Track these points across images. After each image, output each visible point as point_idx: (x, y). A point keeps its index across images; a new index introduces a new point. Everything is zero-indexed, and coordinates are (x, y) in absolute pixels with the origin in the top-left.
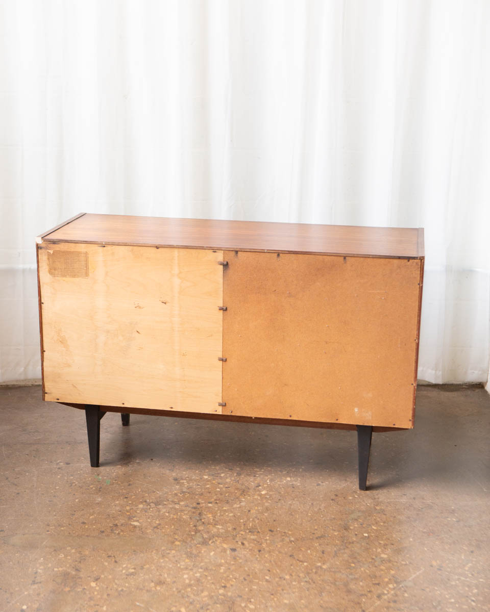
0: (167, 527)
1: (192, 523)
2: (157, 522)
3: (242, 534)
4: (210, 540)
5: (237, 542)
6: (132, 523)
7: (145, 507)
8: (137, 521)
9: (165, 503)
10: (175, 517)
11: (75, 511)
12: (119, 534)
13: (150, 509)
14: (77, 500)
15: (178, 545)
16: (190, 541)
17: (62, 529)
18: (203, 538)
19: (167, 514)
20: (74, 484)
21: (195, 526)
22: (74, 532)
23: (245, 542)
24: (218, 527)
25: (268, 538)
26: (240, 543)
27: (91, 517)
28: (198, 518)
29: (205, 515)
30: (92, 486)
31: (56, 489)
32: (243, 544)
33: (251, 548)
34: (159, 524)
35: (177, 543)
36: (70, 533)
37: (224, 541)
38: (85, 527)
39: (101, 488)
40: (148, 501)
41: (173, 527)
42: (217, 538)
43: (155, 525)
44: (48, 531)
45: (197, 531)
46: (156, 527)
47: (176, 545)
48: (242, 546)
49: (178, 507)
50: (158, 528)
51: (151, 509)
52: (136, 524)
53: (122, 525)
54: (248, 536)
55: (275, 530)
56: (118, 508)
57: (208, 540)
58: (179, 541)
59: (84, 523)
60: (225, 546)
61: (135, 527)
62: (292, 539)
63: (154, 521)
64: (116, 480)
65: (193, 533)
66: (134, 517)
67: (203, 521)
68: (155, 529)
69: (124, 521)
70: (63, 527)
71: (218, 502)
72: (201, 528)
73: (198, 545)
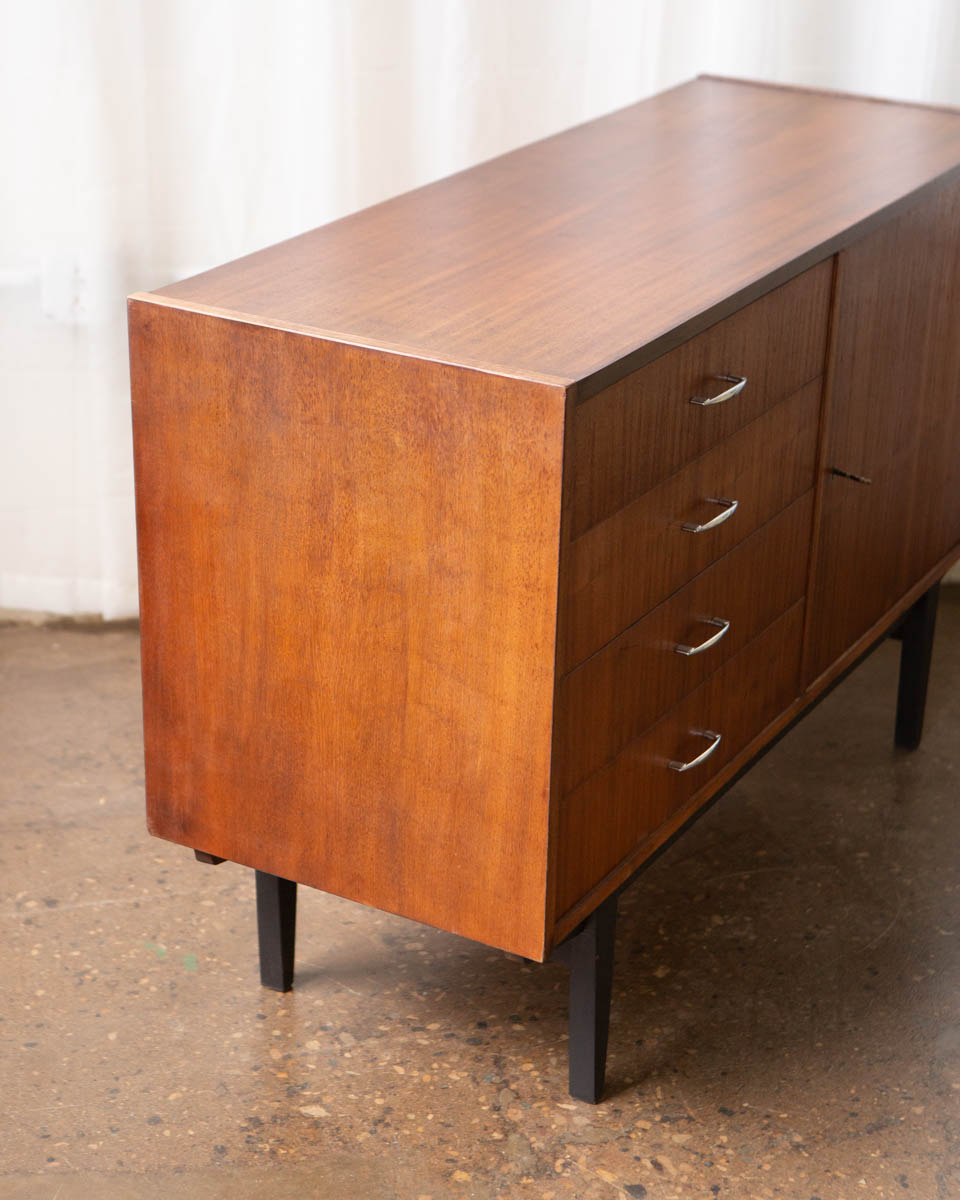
0: (412, 1116)
1: (482, 1099)
2: (379, 1102)
3: (644, 1130)
4: (556, 1159)
5: (638, 1159)
6: (303, 1110)
7: (328, 1048)
8: (317, 1101)
9: (382, 1028)
10: (427, 1078)
11: (117, 1079)
12: (273, 1152)
13: (342, 1052)
14: (112, 1036)
15: (466, 1184)
16: (498, 1167)
17: (94, 1146)
18: (532, 1151)
19: (401, 1070)
20: (88, 977)
21: (496, 1109)
22: (134, 1156)
23: (663, 1160)
24: (564, 1106)
25: (724, 1139)
26: (649, 1165)
27: (172, 1097)
28: (496, 1079)
29: (515, 1065)
30: (145, 981)
31: (36, 998)
32: (658, 1166)
33: (684, 1179)
34: (388, 1110)
35: (461, 1176)
36: (121, 1163)
37: (597, 1161)
38: (161, 1133)
39: (173, 985)
40: (330, 1024)
41: (430, 1117)
42: (571, 1149)
43: (376, 1113)
44: (51, 1160)
45: (508, 1128)
46: (378, 1122)
47: (457, 1184)
48: (657, 1176)
49: (426, 1042)
50: (388, 1125)
51: (347, 1055)
52: (316, 1111)
53: (274, 1118)
54: (666, 1136)
55: (737, 1109)
56: (245, 1057)
57: (549, 1159)
58: (464, 1168)
59: (155, 1121)
60: (608, 1177)
61: (316, 1124)
62: (798, 1139)
63: (368, 1097)
64: (212, 955)
65: (497, 1136)
66: (303, 1088)
67: (513, 1086)
68: (379, 1129)
69: (277, 1105)
70: (94, 1139)
71: (537, 1014)
72: (515, 1114)
73: (525, 1181)
